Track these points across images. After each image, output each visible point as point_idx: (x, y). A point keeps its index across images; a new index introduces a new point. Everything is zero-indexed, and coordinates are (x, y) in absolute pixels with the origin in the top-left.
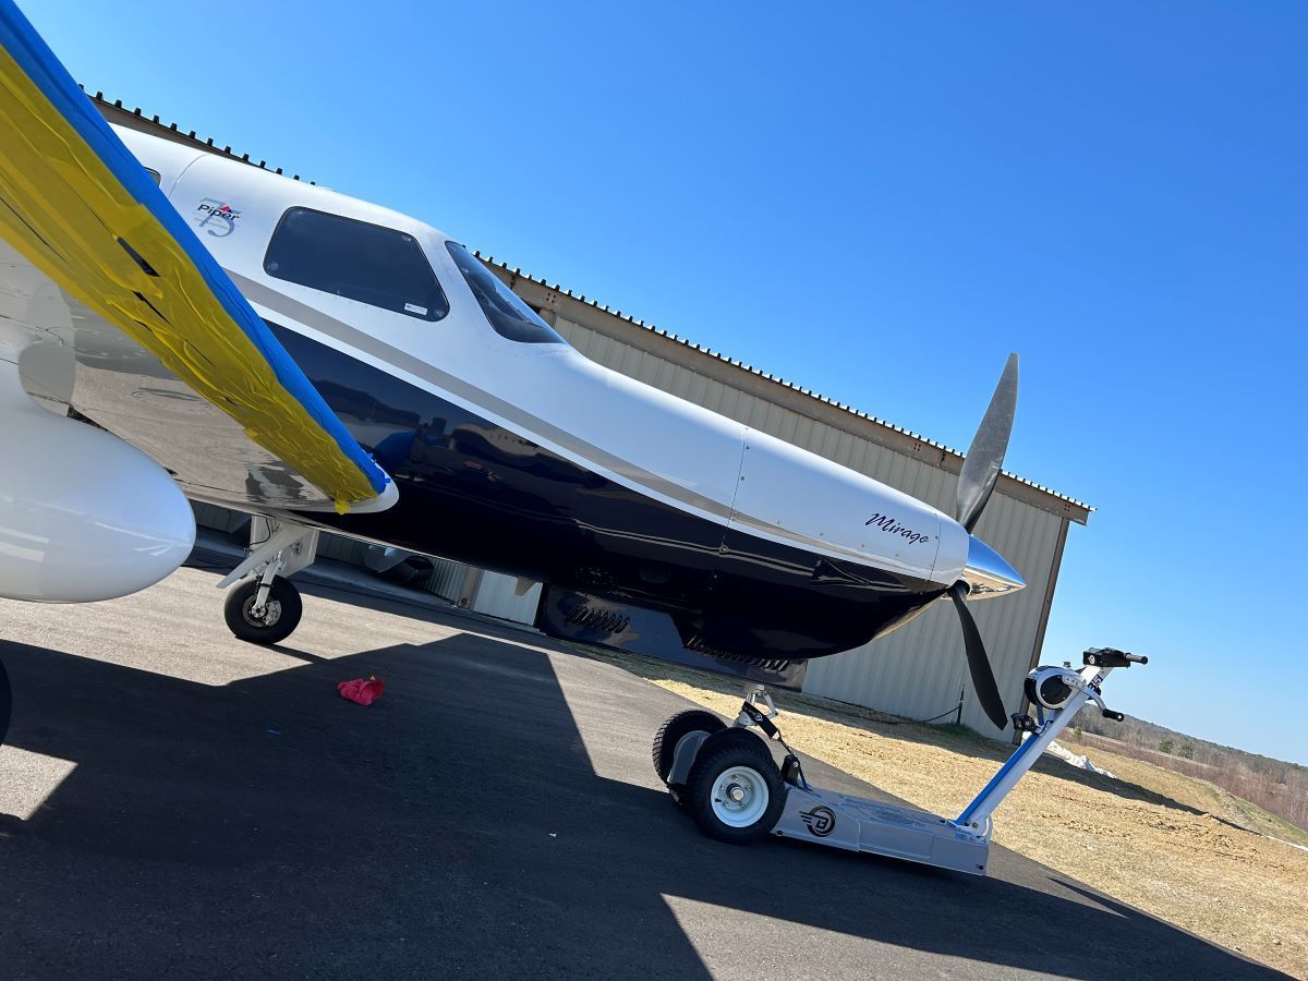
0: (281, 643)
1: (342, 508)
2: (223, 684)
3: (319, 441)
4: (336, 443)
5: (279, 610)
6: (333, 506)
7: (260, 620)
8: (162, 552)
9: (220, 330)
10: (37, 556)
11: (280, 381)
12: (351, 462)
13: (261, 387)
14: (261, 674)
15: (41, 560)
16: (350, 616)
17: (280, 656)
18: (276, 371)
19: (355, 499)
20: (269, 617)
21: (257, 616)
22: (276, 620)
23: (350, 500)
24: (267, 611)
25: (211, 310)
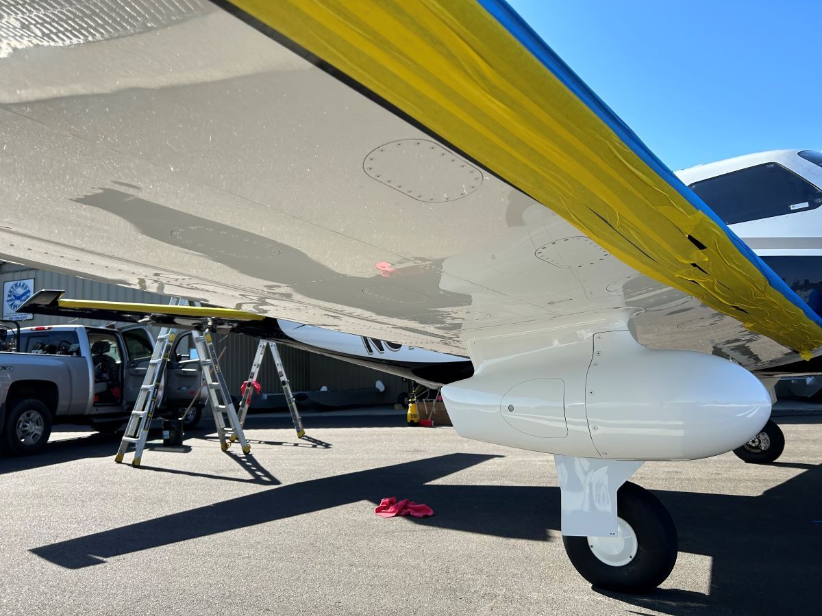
0: (777, 461)
1: (807, 356)
2: (760, 494)
3: (793, 315)
4: (803, 312)
5: (768, 438)
6: (800, 356)
7: (757, 447)
8: (753, 413)
9: (737, 265)
10: (680, 433)
11: (770, 285)
12: (812, 322)
13: (759, 292)
14: (779, 483)
15: (683, 435)
16: (809, 432)
17: (783, 469)
18: (767, 278)
19: (814, 347)
20: (762, 444)
21: (754, 445)
22: (768, 445)
23: (811, 348)
24: (759, 440)
25: (733, 255)
